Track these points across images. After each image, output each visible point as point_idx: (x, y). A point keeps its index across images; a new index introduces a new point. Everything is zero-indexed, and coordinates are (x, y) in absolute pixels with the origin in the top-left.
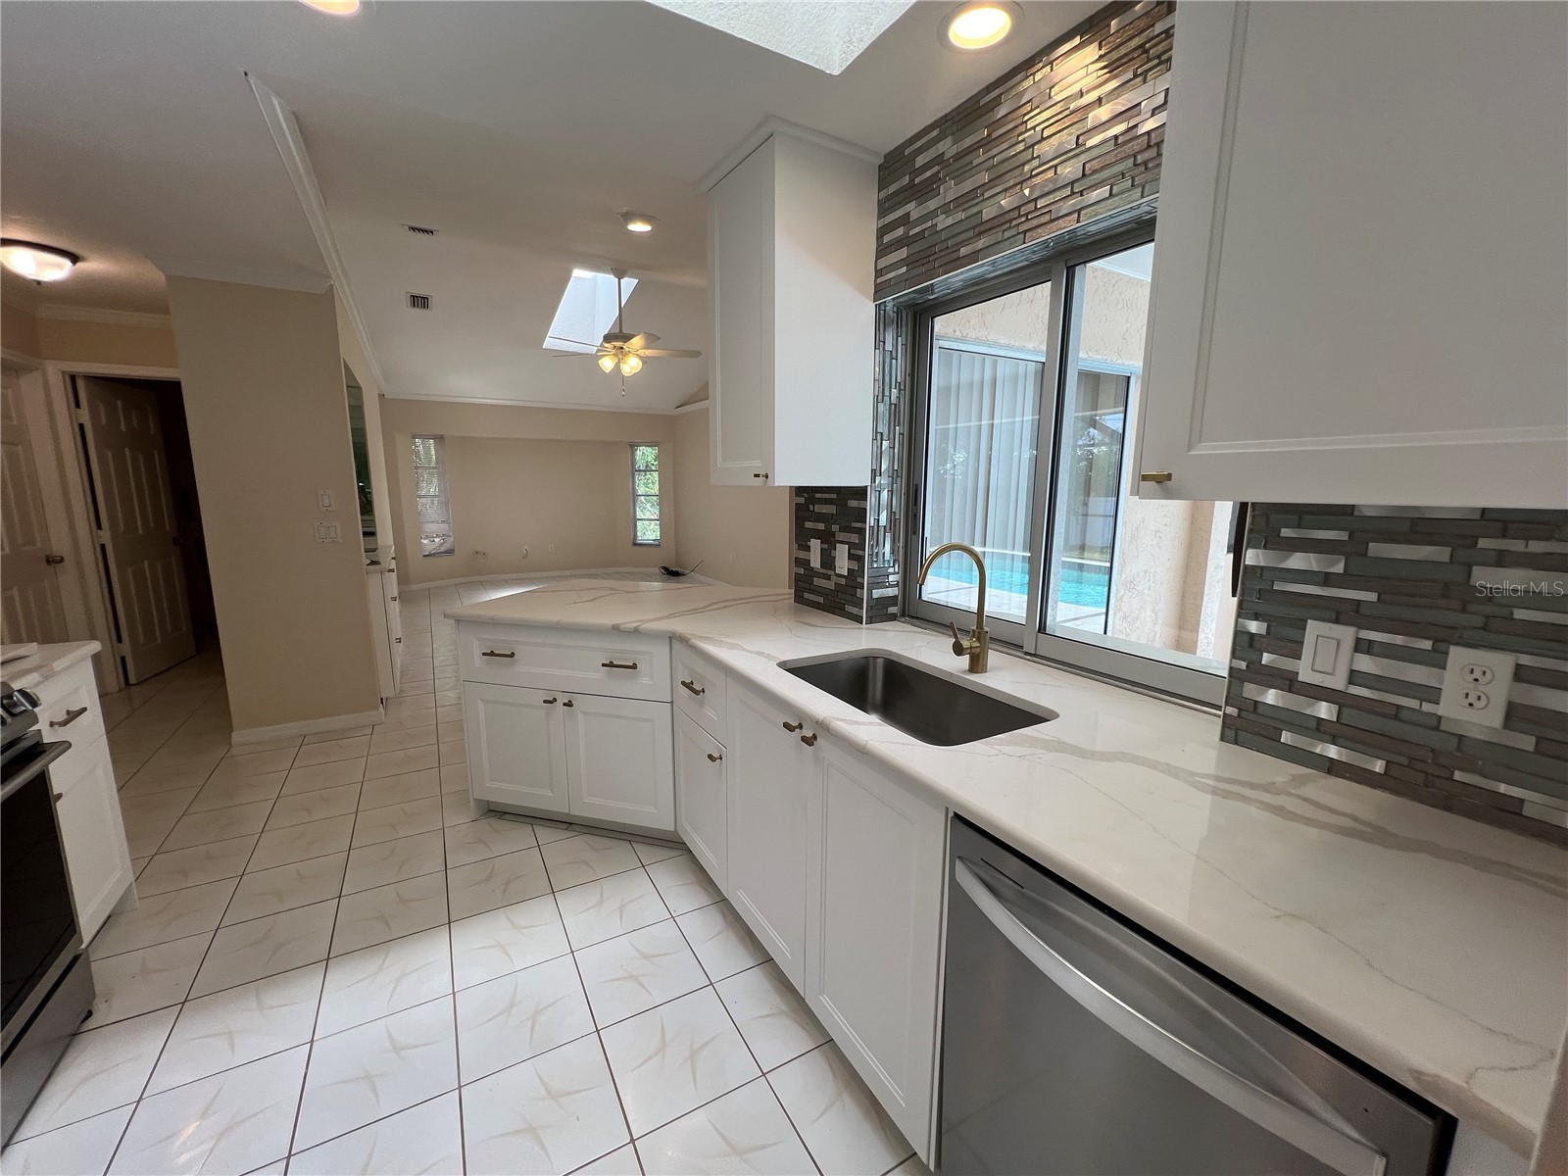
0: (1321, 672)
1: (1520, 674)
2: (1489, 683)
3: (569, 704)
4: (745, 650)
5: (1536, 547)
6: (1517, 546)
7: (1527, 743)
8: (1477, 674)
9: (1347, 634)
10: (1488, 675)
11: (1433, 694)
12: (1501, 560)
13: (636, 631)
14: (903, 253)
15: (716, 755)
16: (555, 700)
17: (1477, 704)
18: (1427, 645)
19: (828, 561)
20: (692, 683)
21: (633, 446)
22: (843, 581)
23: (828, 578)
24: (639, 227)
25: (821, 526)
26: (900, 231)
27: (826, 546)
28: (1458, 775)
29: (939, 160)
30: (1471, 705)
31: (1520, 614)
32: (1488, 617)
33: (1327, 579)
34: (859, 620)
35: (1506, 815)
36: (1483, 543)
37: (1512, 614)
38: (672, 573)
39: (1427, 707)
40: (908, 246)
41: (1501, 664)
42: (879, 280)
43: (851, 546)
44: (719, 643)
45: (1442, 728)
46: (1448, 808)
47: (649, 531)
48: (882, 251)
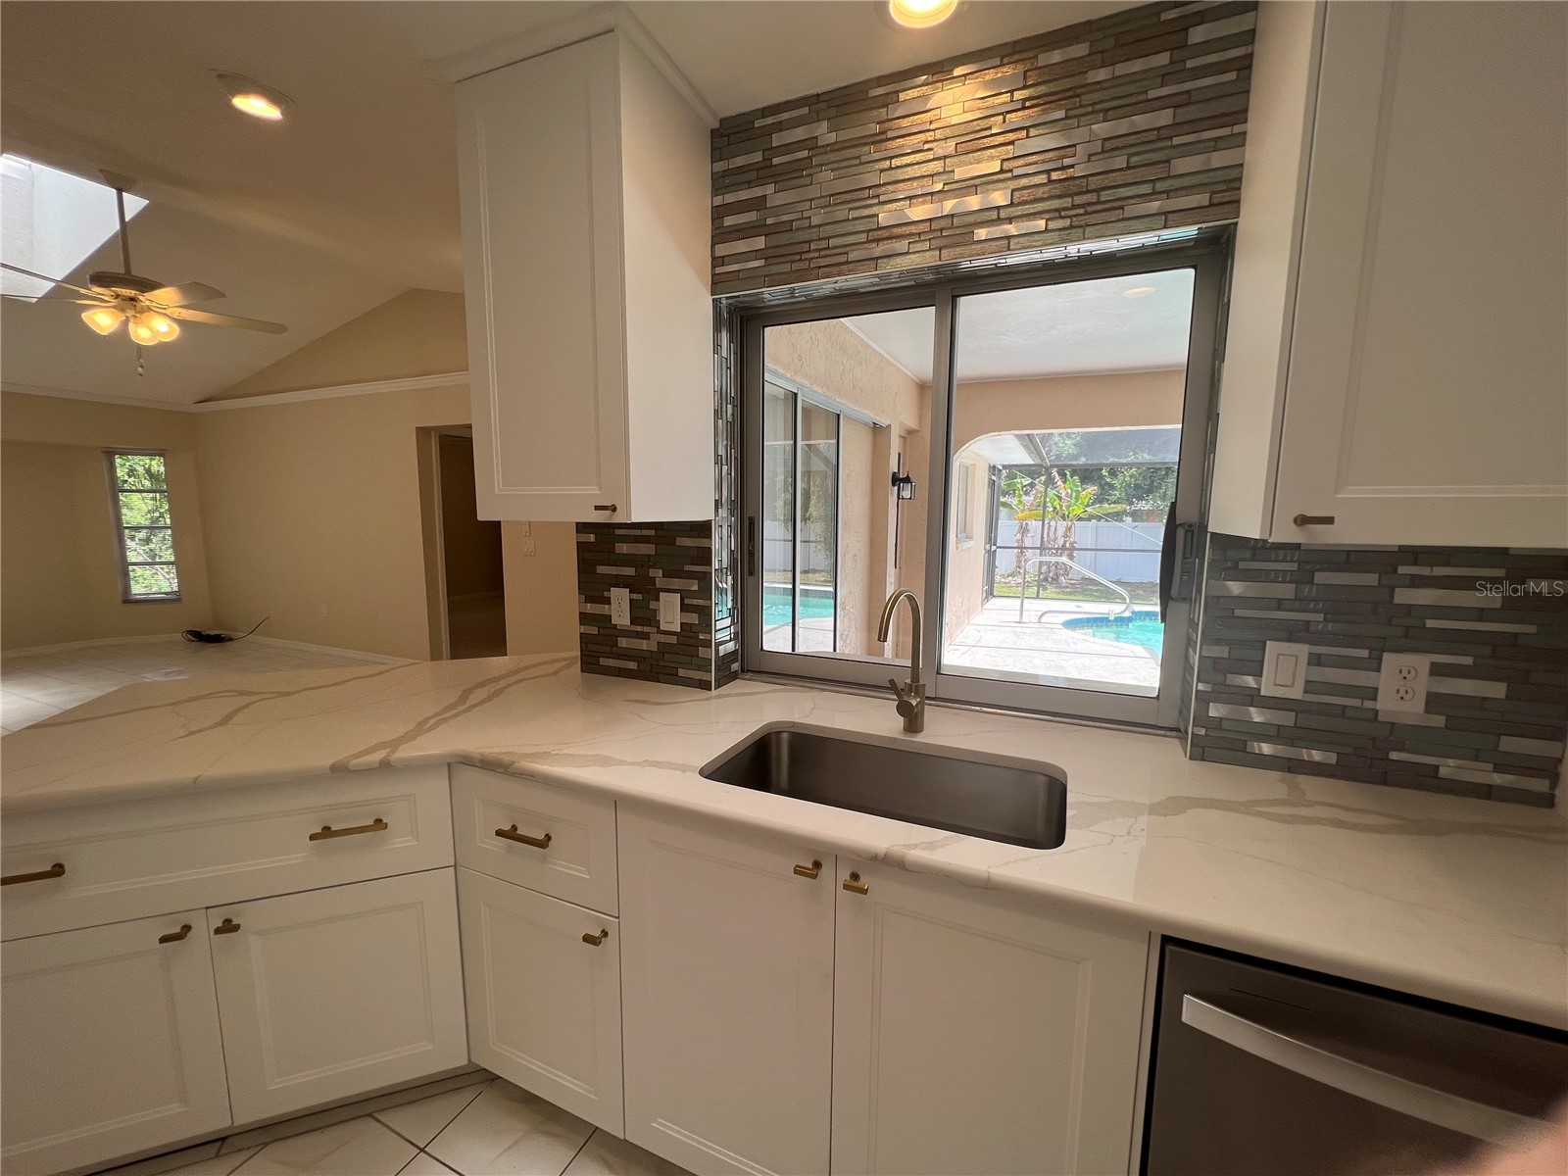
0: (1281, 686)
1: (1436, 670)
2: (1416, 677)
3: (228, 927)
4: (622, 763)
5: (1439, 571)
6: (1425, 571)
7: (1439, 721)
8: (1405, 673)
9: (1303, 650)
10: (1413, 672)
11: (1373, 693)
12: (1416, 582)
13: (385, 766)
14: (760, 243)
15: (597, 933)
16: (187, 928)
17: (1406, 697)
18: (1365, 653)
19: (644, 615)
20: (514, 828)
21: (110, 454)
22: (674, 640)
23: (646, 636)
24: (255, 106)
25: (630, 571)
26: (751, 217)
27: (639, 597)
28: (1394, 756)
29: (811, 144)
30: (1402, 698)
31: (1430, 623)
32: (1407, 627)
33: (1280, 604)
34: (705, 686)
35: (1427, 780)
36: (1402, 570)
37: (1424, 624)
38: (204, 638)
39: (1369, 704)
40: (766, 235)
41: (1422, 662)
42: (718, 270)
43: (685, 594)
44: (569, 759)
45: (1379, 719)
46: (1384, 782)
47: (153, 580)
48: (720, 235)
